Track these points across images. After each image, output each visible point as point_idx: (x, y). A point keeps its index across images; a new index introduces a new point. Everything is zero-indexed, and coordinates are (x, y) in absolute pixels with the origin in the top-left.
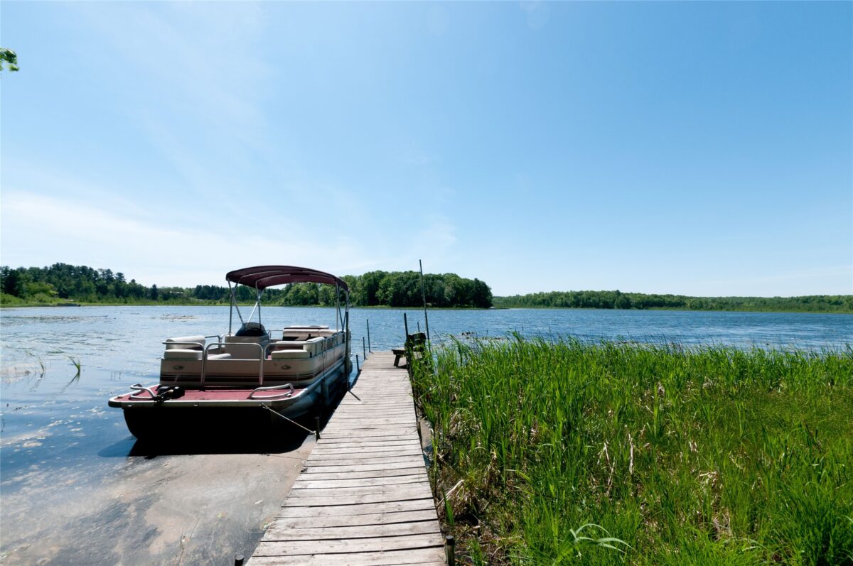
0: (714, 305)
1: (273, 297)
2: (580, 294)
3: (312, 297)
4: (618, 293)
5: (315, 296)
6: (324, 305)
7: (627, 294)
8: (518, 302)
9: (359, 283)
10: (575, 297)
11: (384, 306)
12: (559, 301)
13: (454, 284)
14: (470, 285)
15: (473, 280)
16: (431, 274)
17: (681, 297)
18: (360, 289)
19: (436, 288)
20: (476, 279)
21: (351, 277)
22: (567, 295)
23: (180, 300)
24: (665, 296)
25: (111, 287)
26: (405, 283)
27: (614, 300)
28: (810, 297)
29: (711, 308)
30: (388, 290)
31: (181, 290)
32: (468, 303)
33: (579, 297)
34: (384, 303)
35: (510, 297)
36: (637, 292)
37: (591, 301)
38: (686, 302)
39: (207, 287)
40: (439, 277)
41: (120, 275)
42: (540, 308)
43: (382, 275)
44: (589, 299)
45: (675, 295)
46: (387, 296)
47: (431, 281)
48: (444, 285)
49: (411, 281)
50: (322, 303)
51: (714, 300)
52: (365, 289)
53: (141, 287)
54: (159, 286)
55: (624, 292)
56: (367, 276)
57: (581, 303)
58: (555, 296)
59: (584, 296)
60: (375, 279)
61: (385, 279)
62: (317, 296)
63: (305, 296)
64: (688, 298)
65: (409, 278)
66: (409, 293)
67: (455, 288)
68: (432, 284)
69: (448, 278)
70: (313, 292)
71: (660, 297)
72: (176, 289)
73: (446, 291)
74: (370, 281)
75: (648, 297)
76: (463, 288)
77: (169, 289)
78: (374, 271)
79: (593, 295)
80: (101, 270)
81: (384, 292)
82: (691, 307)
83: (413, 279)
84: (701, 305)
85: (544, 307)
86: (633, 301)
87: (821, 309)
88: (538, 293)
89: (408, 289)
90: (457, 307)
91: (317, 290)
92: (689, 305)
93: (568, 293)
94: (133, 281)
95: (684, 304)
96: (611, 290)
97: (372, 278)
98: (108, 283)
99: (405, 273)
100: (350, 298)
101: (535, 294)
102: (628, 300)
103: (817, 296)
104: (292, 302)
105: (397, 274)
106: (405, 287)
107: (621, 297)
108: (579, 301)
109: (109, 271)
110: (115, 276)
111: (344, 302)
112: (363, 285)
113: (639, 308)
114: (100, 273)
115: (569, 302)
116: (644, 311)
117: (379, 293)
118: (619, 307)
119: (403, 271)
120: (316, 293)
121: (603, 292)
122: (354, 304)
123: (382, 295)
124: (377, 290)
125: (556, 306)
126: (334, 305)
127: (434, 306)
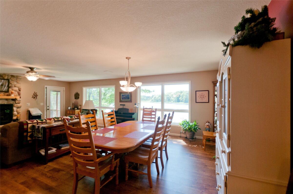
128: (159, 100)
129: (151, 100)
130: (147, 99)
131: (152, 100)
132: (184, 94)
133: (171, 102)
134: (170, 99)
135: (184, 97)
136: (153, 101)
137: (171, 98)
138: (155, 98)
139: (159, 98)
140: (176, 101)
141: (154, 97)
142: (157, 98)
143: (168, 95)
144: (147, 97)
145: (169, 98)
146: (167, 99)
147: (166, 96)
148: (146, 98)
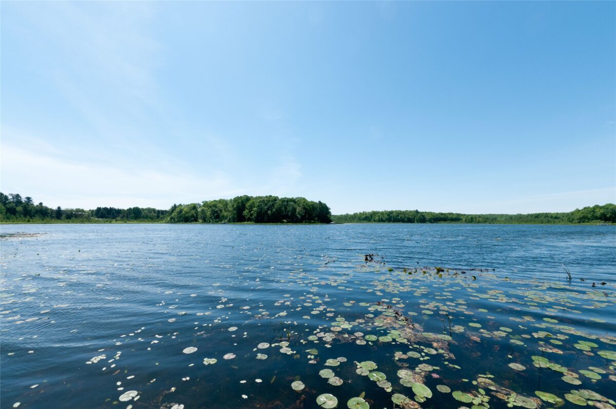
0: (481, 220)
1: (161, 216)
2: (391, 212)
3: (192, 216)
4: (417, 212)
5: (195, 215)
6: (202, 222)
7: (423, 213)
8: (348, 218)
9: (230, 205)
10: (388, 215)
11: (249, 222)
12: (377, 218)
13: (303, 205)
14: (315, 206)
15: (318, 202)
16: (286, 198)
17: (458, 215)
18: (231, 209)
19: (289, 209)
20: (320, 202)
21: (224, 200)
22: (382, 213)
23: (81, 219)
24: (447, 214)
25: (19, 209)
26: (266, 205)
27: (415, 217)
28: (539, 214)
29: (479, 222)
30: (252, 210)
31: (82, 211)
32: (314, 220)
33: (391, 215)
34: (249, 220)
35: (342, 215)
36: (429, 211)
37: (399, 217)
38: (462, 217)
39: (105, 209)
40: (293, 200)
41: (28, 198)
42: (364, 223)
43: (248, 199)
44: (398, 216)
45: (454, 213)
46: (252, 215)
47: (285, 203)
48: (296, 206)
49: (271, 203)
50: (200, 221)
51: (480, 216)
52: (234, 209)
53: (47, 209)
54: (63, 208)
55: (421, 211)
56: (236, 199)
57: (392, 219)
58: (374, 214)
59: (394, 214)
60: (242, 202)
61: (251, 202)
62: (197, 215)
63: (187, 215)
64: (463, 215)
65: (269, 201)
66: (269, 212)
67: (304, 208)
68: (287, 205)
69: (299, 201)
70: (193, 212)
71: (445, 214)
72: (78, 210)
73: (297, 210)
74: (238, 203)
75: (437, 214)
76: (310, 208)
77: (72, 211)
78: (242, 195)
79: (400, 214)
80: (11, 195)
81: (250, 211)
82: (466, 221)
83: (272, 201)
84: (472, 219)
85: (366, 222)
86: (427, 217)
87: (548, 222)
88: (362, 212)
89: (268, 209)
90: (306, 222)
91: (197, 210)
92: (464, 220)
93: (383, 212)
94: (41, 204)
95: (461, 219)
96: (412, 210)
97: (240, 201)
98: (17, 206)
99: (266, 197)
100: (223, 216)
101: (360, 213)
102: (424, 216)
103: (543, 213)
104: (176, 220)
105: (260, 197)
106: (266, 207)
107: (419, 215)
108: (391, 217)
109: (18, 196)
110: (24, 200)
111: (218, 220)
112: (233, 206)
113: (432, 222)
114: (10, 197)
115: (384, 219)
116: (434, 224)
117: (246, 212)
118: (418, 222)
119: (264, 196)
120: (195, 213)
121: (407, 211)
122: (226, 221)
123: (248, 214)
124: (244, 210)
125: (375, 221)
126: (210, 222)
127: (288, 222)
128: (193, 219)
129: (169, 219)
130: (158, 217)
131: (171, 218)
132: (253, 203)
133: (223, 222)
134: (221, 216)
135: (255, 209)
136: (173, 221)
137: (223, 211)
138: (181, 211)
139: (190, 214)
140: (236, 220)
141: (178, 210)
142: (187, 213)
143: (215, 206)
144: (158, 211)
145: (219, 212)
146: (213, 214)
147: (210, 210)
148: (156, 215)
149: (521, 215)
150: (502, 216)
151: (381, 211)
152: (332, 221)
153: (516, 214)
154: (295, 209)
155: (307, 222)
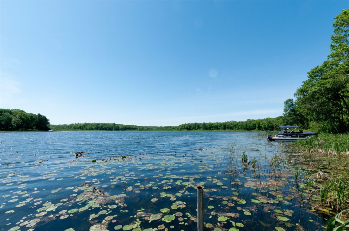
0: (146, 129)
2: (99, 124)
4: (115, 124)
7: (118, 125)
8: (65, 127)
10: (96, 126)
12: (88, 127)
13: (20, 116)
14: (34, 117)
15: (37, 114)
17: (136, 126)
19: (3, 118)
22: (92, 124)
24: (131, 126)
27: (113, 127)
28: (168, 127)
29: (145, 130)
32: (32, 128)
33: (98, 126)
35: (60, 125)
36: (121, 124)
37: (103, 127)
38: (138, 128)
40: (10, 112)
42: (78, 130)
44: (103, 126)
45: (134, 125)
48: (11, 116)
51: (146, 127)
55: (117, 124)
57: (99, 128)
58: (86, 125)
59: (100, 125)
64: (138, 126)
67: (21, 118)
69: (15, 112)
71: (129, 126)
73: (13, 120)
75: (126, 126)
76: (28, 119)
79: (104, 125)
82: (139, 130)
84: (142, 129)
85: (80, 130)
86: (120, 127)
87: (171, 130)
88: (77, 123)
90: (22, 130)
92: (139, 129)
93: (92, 123)
95: (137, 129)
96: (112, 123)
101: (76, 124)
102: (118, 127)
103: (169, 126)
107: (116, 126)
108: (98, 127)
113: (122, 130)
115: (93, 128)
116: (124, 131)
118: (115, 130)
121: (109, 123)
125: (87, 129)
127: (1, 130)
149: (162, 127)
150: (155, 127)
151: (91, 123)
152: (50, 129)
153: (160, 126)
154: (10, 119)
155: (24, 130)
